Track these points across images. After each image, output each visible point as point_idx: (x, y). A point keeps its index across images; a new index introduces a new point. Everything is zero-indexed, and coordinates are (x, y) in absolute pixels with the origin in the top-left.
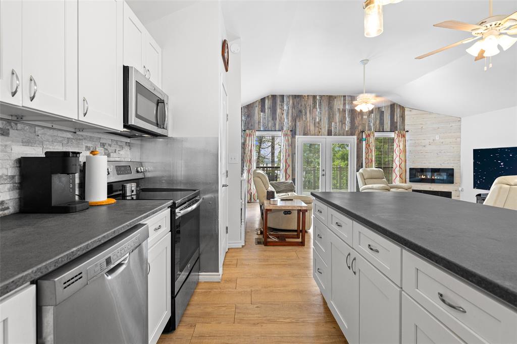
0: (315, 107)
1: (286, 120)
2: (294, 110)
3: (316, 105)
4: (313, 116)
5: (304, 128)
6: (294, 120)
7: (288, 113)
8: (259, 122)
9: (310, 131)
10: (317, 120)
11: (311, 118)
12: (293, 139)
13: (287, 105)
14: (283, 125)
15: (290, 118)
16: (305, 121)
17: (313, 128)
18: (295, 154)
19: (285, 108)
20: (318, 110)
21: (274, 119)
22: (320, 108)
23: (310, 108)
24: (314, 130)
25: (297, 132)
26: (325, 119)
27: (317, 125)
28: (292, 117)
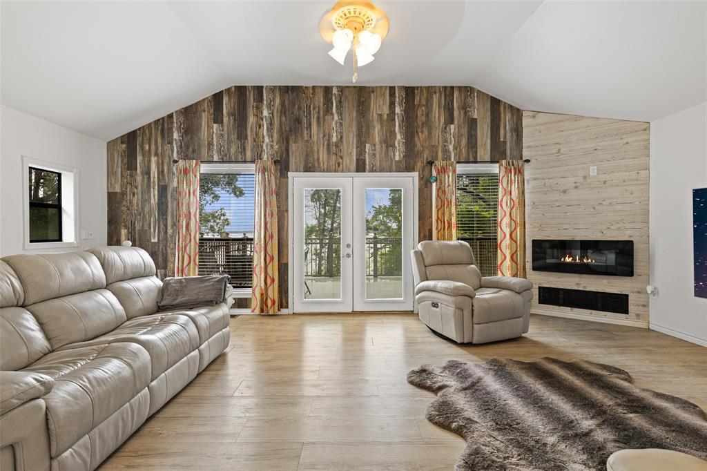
0: (328, 110)
1: (267, 140)
2: (284, 118)
3: (332, 109)
4: (324, 131)
5: (307, 155)
6: (285, 140)
7: (271, 124)
8: (210, 144)
9: (319, 163)
10: (334, 139)
11: (321, 136)
12: (283, 180)
13: (269, 106)
14: (262, 150)
15: (275, 136)
16: (307, 141)
17: (325, 156)
18: (287, 211)
19: (265, 113)
20: (336, 117)
21: (242, 136)
22: (340, 114)
23: (319, 113)
24: (328, 161)
25: (292, 165)
26: (351, 135)
27: (333, 149)
28: (281, 131)
